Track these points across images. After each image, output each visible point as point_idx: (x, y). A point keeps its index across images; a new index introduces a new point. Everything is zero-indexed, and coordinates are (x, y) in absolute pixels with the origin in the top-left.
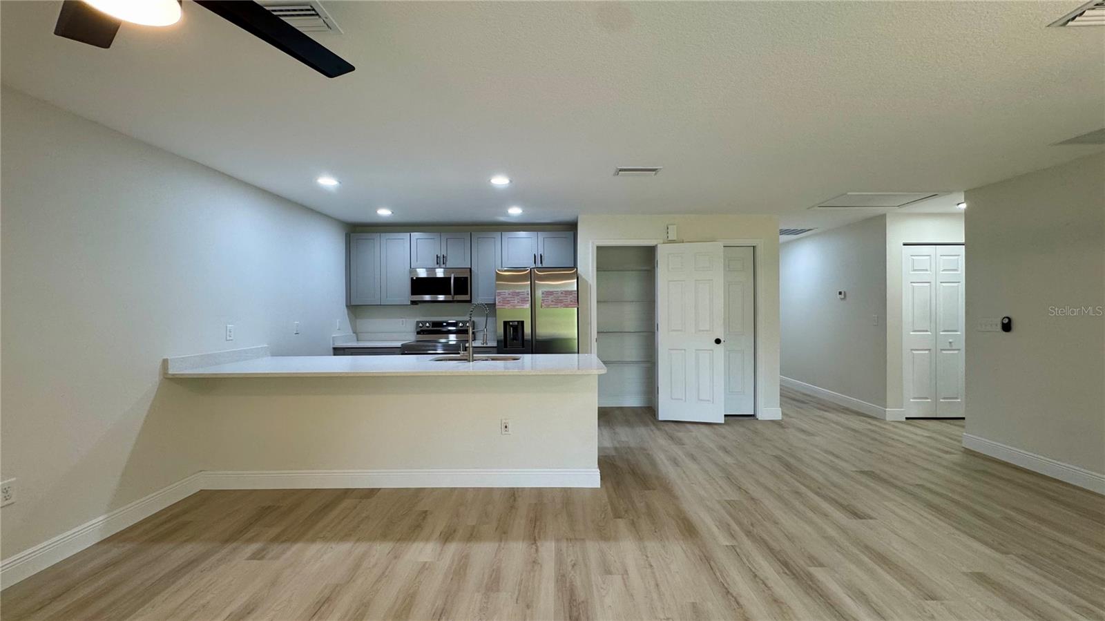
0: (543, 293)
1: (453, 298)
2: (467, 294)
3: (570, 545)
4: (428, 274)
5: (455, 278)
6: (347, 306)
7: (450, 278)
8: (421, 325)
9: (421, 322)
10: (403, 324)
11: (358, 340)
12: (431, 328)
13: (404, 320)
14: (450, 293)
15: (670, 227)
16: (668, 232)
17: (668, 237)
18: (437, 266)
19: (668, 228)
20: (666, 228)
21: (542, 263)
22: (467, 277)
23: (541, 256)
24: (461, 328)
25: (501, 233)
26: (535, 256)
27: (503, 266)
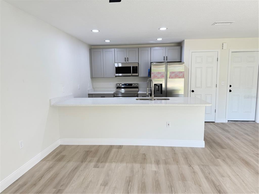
0: (170, 73)
1: (132, 75)
2: (137, 73)
3: (204, 167)
4: (122, 66)
5: (132, 67)
6: (91, 78)
7: (131, 67)
9: (118, 84)
10: (111, 85)
11: (94, 91)
12: (122, 86)
13: (111, 83)
14: (131, 73)
15: (224, 44)
16: (223, 46)
17: (223, 48)
18: (125, 62)
19: (223, 44)
20: (222, 44)
21: (167, 60)
22: (137, 66)
23: (167, 57)
24: (134, 86)
25: (151, 48)
26: (164, 57)
27: (151, 62)
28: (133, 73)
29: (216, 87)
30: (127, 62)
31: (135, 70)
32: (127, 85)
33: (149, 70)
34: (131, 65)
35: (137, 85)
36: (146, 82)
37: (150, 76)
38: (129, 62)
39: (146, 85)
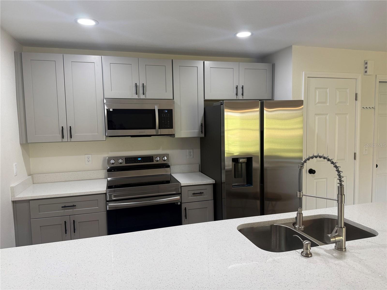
1: (157, 132)
2: (172, 128)
5: (159, 110)
6: (22, 144)
8: (112, 161)
9: (113, 158)
12: (124, 164)
13: (90, 156)
14: (154, 128)
16: (366, 68)
17: (366, 72)
18: (136, 97)
19: (366, 63)
20: (364, 63)
21: (243, 95)
22: (172, 109)
23: (243, 88)
24: (158, 163)
25: (204, 62)
26: (237, 88)
27: (205, 98)
28: (159, 128)
30: (142, 97)
31: (167, 119)
32: (140, 161)
33: (202, 120)
34: (156, 104)
35: (165, 160)
36: (188, 150)
37: (203, 135)
38: (147, 98)
39: (188, 157)
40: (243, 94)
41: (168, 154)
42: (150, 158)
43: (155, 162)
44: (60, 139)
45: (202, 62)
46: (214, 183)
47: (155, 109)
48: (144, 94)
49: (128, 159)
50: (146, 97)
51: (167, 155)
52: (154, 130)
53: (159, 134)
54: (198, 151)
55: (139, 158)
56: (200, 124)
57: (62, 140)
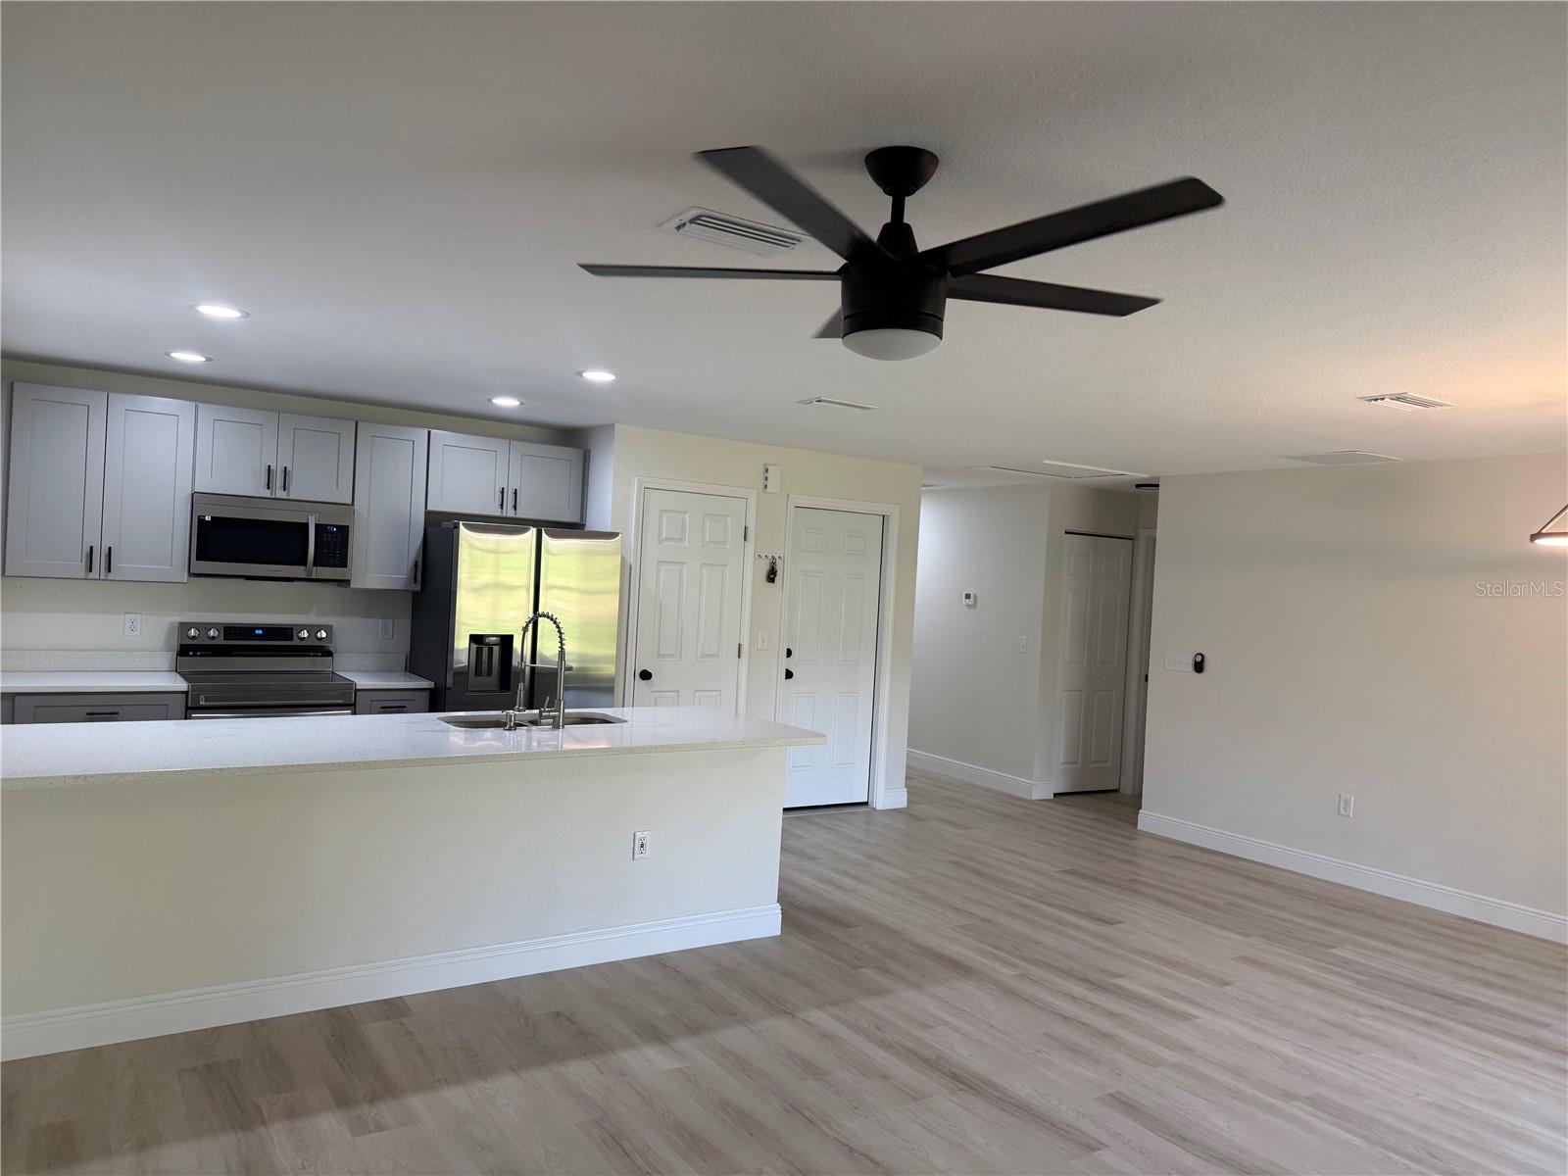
1: (310, 572)
2: (344, 566)
5: (317, 526)
7: (306, 525)
8: (191, 632)
9: (194, 625)
12: (221, 641)
14: (303, 562)
15: (770, 468)
16: (766, 479)
17: (766, 487)
18: (267, 494)
19: (767, 470)
20: (762, 470)
21: (515, 509)
22: (348, 527)
23: (516, 493)
24: (303, 643)
25: (429, 433)
26: (502, 492)
27: (429, 508)
28: (315, 564)
29: (739, 656)
30: (281, 494)
31: (335, 545)
32: (259, 637)
33: (417, 555)
34: (310, 512)
35: (322, 638)
36: (381, 620)
37: (418, 588)
38: (291, 497)
39: (380, 636)
40: (515, 507)
41: (331, 626)
42: (286, 632)
43: (296, 642)
44: (82, 574)
45: (426, 431)
46: (433, 686)
47: (308, 524)
48: (285, 490)
49: (231, 631)
50: (288, 494)
51: (328, 629)
52: (303, 568)
53: (314, 577)
54: (404, 626)
55: (259, 629)
56: (411, 560)
57: (87, 575)
